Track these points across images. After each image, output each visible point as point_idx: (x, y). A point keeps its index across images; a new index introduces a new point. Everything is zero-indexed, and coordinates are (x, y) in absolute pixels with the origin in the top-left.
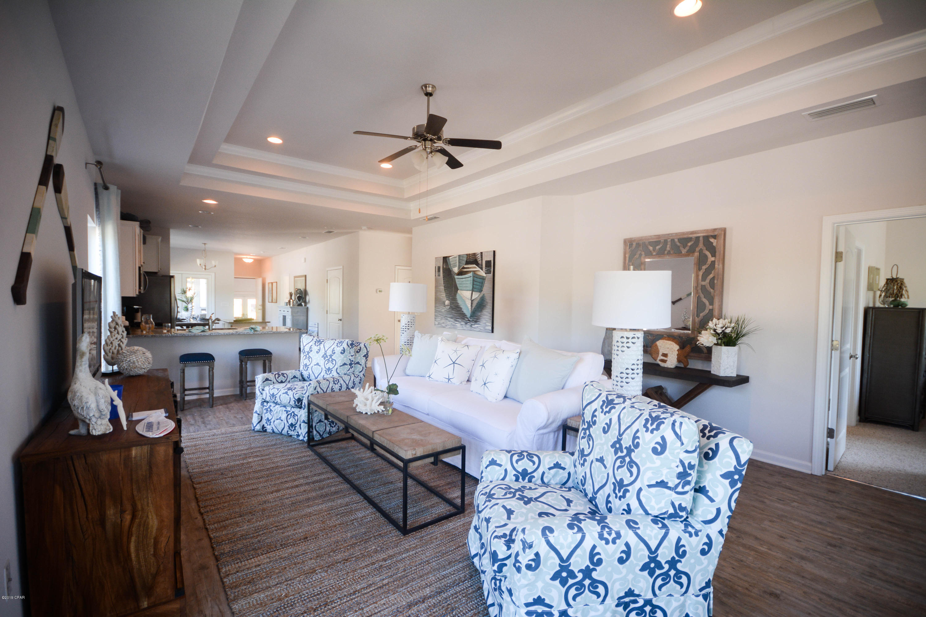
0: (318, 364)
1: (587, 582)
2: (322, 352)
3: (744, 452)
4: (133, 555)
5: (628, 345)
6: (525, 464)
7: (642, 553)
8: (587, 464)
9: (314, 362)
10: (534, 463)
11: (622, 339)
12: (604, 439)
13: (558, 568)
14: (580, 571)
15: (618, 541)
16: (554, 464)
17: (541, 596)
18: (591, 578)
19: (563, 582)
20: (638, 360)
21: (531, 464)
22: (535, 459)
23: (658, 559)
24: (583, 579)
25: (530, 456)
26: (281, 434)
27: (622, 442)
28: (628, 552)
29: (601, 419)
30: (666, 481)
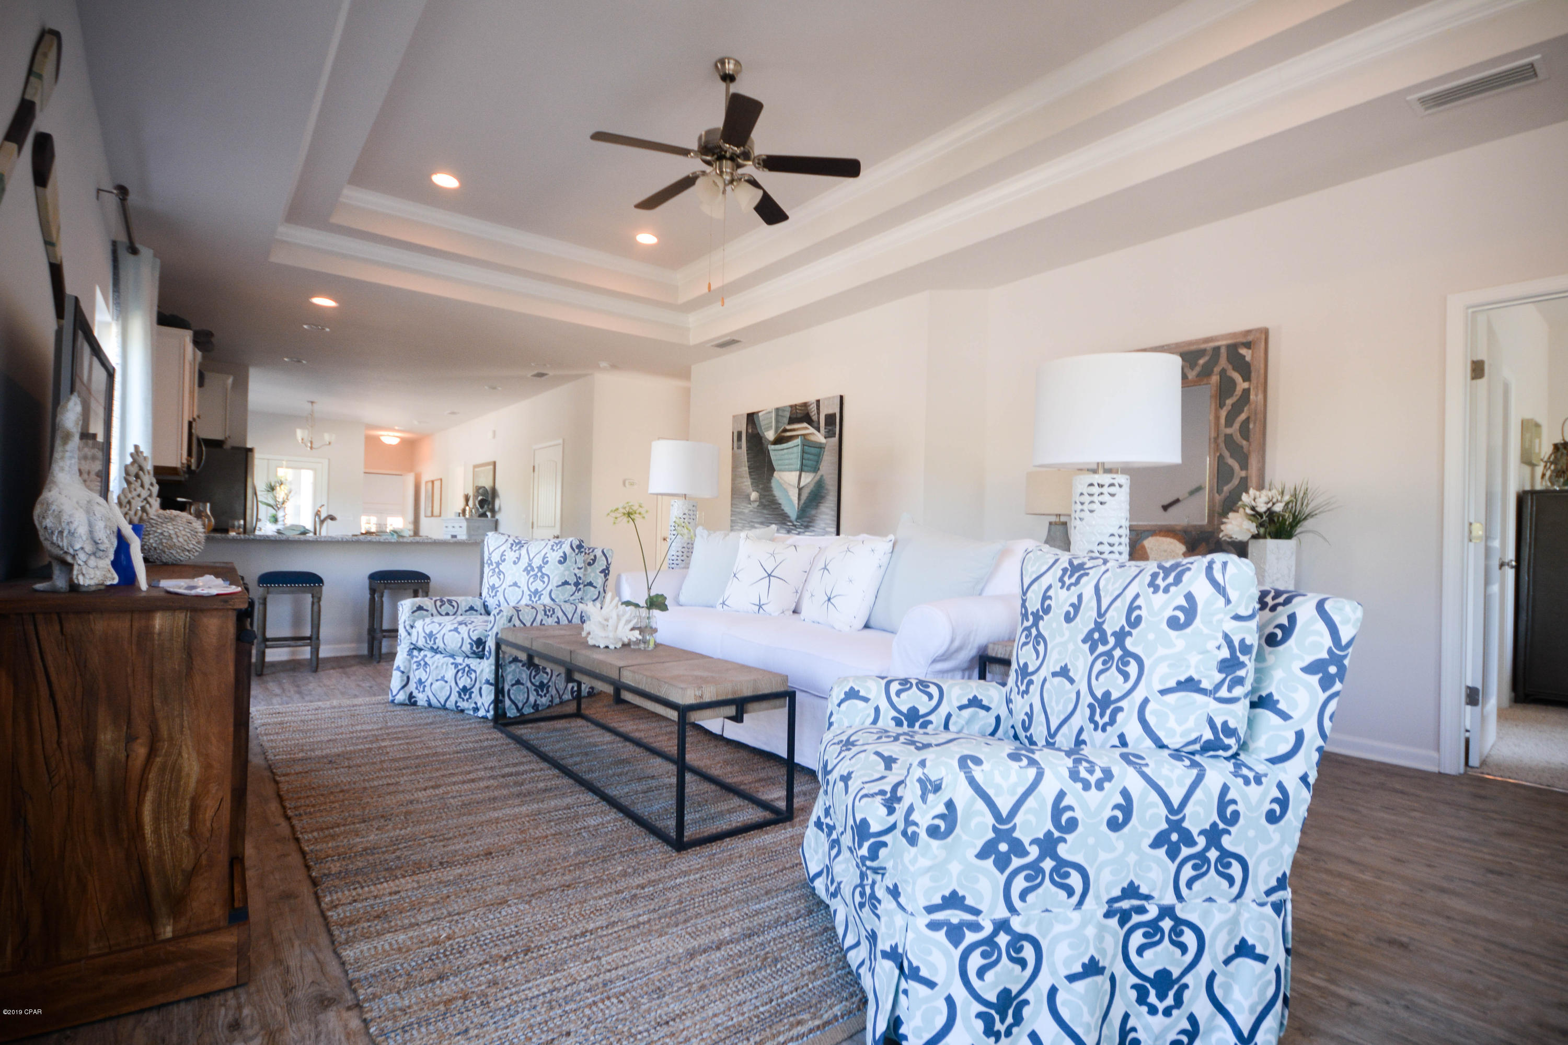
0: (515, 584)
1: (1048, 864)
2: (524, 562)
3: (1346, 621)
4: (148, 830)
5: (1101, 498)
6: (912, 699)
7: (1155, 810)
8: (1035, 689)
9: (509, 580)
10: (931, 697)
11: (1091, 488)
12: (1067, 634)
13: (991, 835)
14: (1034, 842)
15: (1107, 785)
16: (969, 700)
17: (958, 890)
18: (1055, 856)
19: (1002, 863)
20: (1121, 527)
21: (925, 698)
22: (933, 690)
23: (1186, 824)
24: (1041, 858)
25: (923, 685)
26: (444, 708)
27: (1105, 626)
28: (1127, 808)
29: (1062, 599)
30: (1196, 677)
